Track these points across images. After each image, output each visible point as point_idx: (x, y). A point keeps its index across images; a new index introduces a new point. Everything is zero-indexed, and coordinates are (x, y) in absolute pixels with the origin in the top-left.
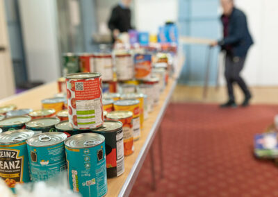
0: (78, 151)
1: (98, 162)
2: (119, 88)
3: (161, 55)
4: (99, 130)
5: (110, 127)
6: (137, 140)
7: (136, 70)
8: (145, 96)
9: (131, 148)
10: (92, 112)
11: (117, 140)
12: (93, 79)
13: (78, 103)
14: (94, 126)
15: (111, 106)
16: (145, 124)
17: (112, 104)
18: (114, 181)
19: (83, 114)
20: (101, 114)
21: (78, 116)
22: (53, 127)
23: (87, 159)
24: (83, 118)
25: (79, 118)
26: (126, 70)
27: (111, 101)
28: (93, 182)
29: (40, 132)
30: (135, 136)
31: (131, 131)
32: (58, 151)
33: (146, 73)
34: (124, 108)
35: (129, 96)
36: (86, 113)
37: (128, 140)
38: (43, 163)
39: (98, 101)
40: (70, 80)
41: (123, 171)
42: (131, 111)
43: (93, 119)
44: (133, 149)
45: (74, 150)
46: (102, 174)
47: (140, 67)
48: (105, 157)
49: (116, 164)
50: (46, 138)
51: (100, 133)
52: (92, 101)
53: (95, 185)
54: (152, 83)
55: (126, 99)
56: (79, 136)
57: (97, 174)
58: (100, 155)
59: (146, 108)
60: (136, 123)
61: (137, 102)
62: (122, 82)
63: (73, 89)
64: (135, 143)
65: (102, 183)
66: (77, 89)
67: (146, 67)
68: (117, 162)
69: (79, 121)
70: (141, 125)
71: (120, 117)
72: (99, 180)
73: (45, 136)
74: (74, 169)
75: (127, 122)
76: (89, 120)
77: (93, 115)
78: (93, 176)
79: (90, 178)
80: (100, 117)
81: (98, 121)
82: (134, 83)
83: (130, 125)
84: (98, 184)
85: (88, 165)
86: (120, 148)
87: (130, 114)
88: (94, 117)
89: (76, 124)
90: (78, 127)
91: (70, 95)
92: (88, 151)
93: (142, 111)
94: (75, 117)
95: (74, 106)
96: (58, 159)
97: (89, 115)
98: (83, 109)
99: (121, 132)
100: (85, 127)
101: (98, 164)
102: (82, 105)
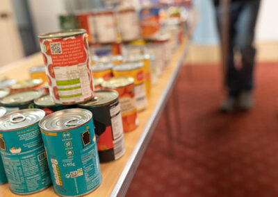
0: (56, 134)
1: (84, 147)
2: (124, 50)
3: (173, 10)
4: (86, 105)
5: (102, 99)
6: (142, 110)
7: (143, 27)
8: (153, 58)
9: (134, 122)
10: (77, 81)
11: (112, 115)
12: (73, 38)
13: (57, 71)
14: (82, 99)
15: (109, 71)
16: (154, 90)
17: (111, 69)
18: (111, 167)
19: (65, 85)
20: (89, 83)
21: (59, 87)
22: (32, 101)
23: (68, 144)
24: (65, 90)
25: (61, 90)
26: (130, 28)
27: (110, 66)
28: (79, 173)
29: (17, 109)
30: (139, 106)
31: (133, 101)
32: (32, 135)
33: (154, 30)
34: (124, 74)
35: (132, 58)
36: (69, 82)
37: (128, 113)
38: (14, 151)
39: (83, 66)
40: (44, 41)
41: (124, 152)
42: (133, 76)
43: (79, 91)
44: (137, 121)
45: (50, 134)
46: (91, 162)
47: (147, 23)
48: (94, 139)
49: (112, 145)
50: (19, 118)
51: (87, 108)
52: (75, 67)
53: (83, 176)
54: (162, 42)
55: (128, 62)
56: (59, 113)
57: (84, 162)
58: (86, 138)
59: (154, 71)
60: (140, 92)
61: (141, 64)
62: (126, 43)
63: (49, 52)
64: (139, 115)
65: (92, 173)
66: (54, 52)
67: (153, 23)
68: (114, 142)
69: (61, 93)
70: (148, 92)
71: (117, 86)
72: (88, 169)
73: (19, 115)
74: (54, 158)
75: (127, 91)
76: (74, 92)
77: (78, 85)
78: (79, 165)
79: (74, 169)
80: (89, 87)
81: (86, 93)
82: (140, 43)
83: (131, 94)
84: (87, 175)
85: (70, 153)
86: (116, 125)
87: (131, 80)
88: (80, 87)
89: (57, 97)
90: (61, 102)
91: (46, 61)
92: (68, 135)
93: (148, 75)
94: (55, 89)
95: (53, 75)
96: (33, 144)
97: (73, 86)
98: (64, 78)
99: (116, 105)
100: (69, 101)
101: (85, 150)
102: (62, 72)
